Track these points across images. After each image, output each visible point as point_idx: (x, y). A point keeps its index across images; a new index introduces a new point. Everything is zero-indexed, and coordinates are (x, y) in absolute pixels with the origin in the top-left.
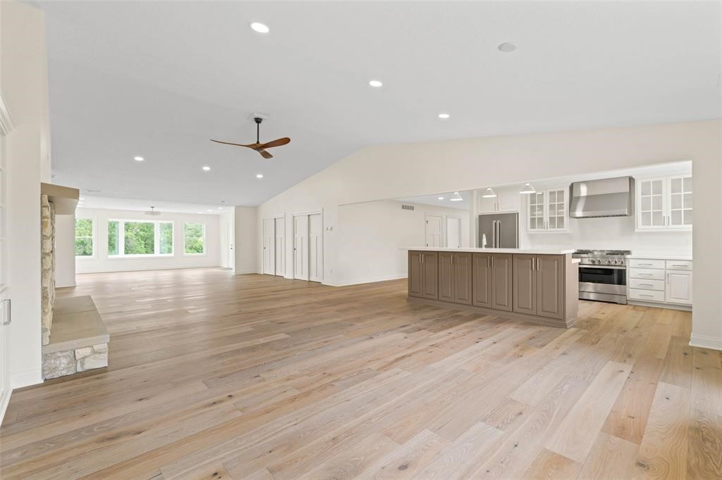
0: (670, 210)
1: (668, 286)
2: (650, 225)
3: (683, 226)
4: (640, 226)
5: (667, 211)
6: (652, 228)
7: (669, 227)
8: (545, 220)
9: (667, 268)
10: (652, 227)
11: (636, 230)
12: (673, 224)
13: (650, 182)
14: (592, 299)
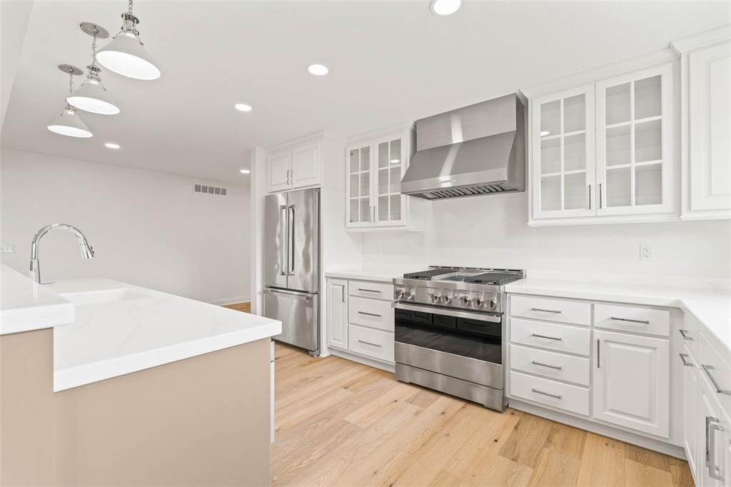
0: (604, 168)
1: (597, 373)
2: (560, 209)
3: (634, 208)
4: (539, 213)
5: (596, 173)
6: (564, 216)
7: (600, 212)
8: (371, 204)
9: (595, 325)
10: (563, 212)
11: (531, 223)
12: (610, 205)
13: (558, 102)
14: (440, 390)
